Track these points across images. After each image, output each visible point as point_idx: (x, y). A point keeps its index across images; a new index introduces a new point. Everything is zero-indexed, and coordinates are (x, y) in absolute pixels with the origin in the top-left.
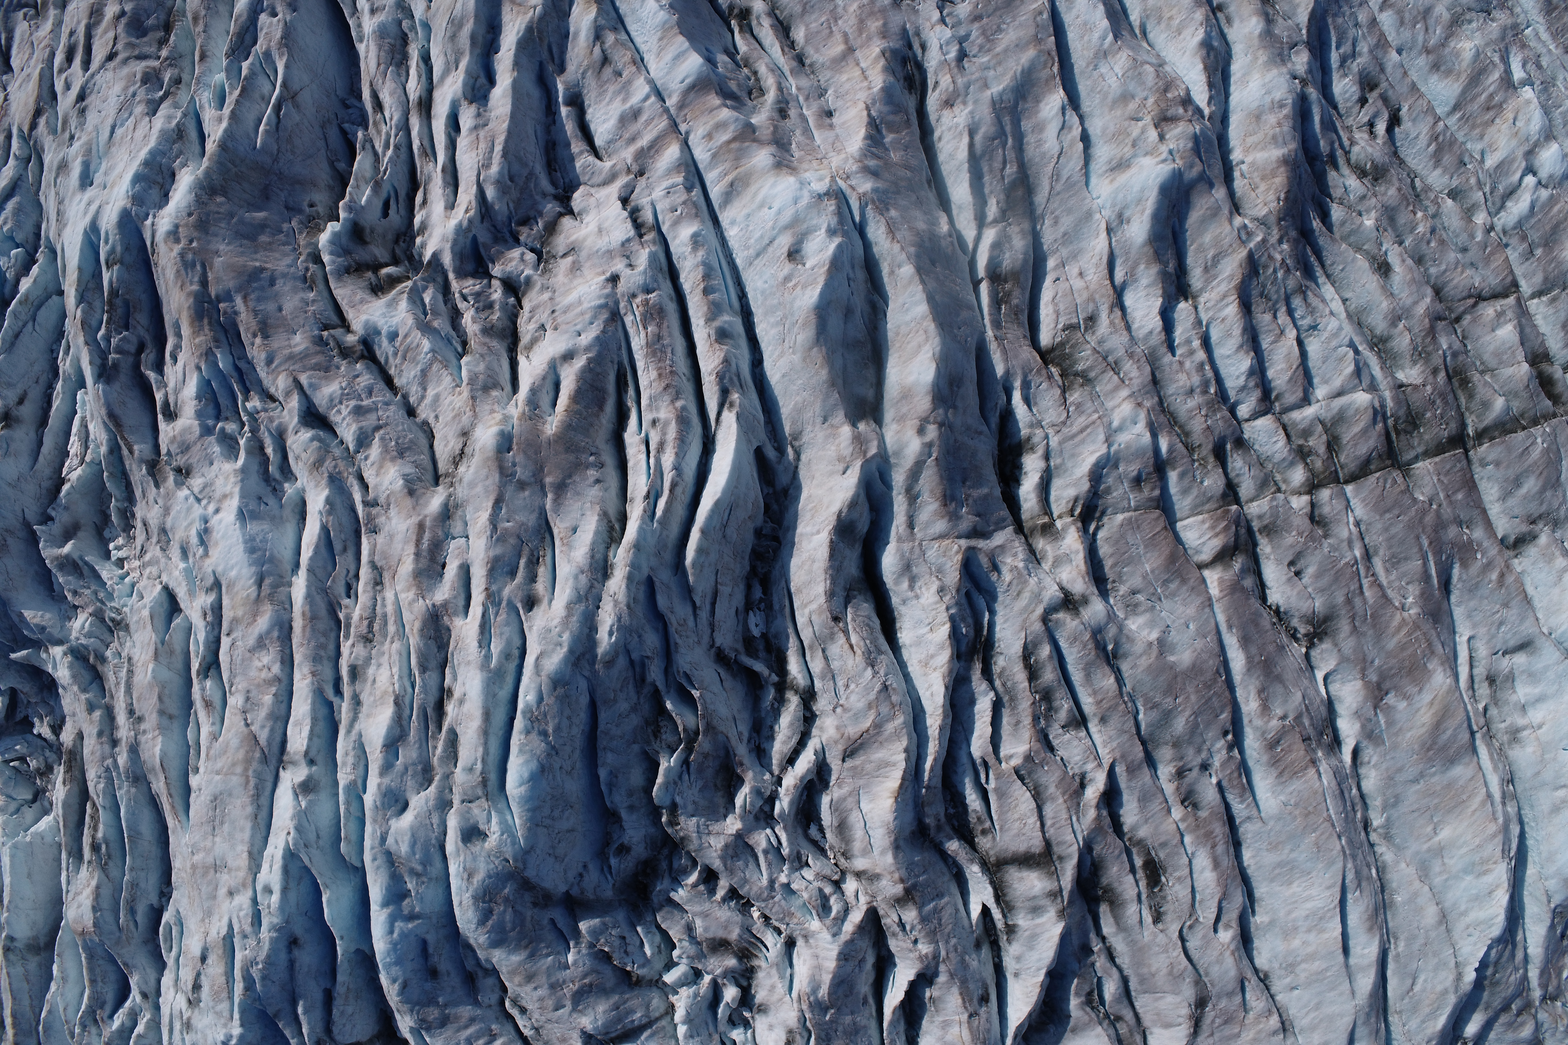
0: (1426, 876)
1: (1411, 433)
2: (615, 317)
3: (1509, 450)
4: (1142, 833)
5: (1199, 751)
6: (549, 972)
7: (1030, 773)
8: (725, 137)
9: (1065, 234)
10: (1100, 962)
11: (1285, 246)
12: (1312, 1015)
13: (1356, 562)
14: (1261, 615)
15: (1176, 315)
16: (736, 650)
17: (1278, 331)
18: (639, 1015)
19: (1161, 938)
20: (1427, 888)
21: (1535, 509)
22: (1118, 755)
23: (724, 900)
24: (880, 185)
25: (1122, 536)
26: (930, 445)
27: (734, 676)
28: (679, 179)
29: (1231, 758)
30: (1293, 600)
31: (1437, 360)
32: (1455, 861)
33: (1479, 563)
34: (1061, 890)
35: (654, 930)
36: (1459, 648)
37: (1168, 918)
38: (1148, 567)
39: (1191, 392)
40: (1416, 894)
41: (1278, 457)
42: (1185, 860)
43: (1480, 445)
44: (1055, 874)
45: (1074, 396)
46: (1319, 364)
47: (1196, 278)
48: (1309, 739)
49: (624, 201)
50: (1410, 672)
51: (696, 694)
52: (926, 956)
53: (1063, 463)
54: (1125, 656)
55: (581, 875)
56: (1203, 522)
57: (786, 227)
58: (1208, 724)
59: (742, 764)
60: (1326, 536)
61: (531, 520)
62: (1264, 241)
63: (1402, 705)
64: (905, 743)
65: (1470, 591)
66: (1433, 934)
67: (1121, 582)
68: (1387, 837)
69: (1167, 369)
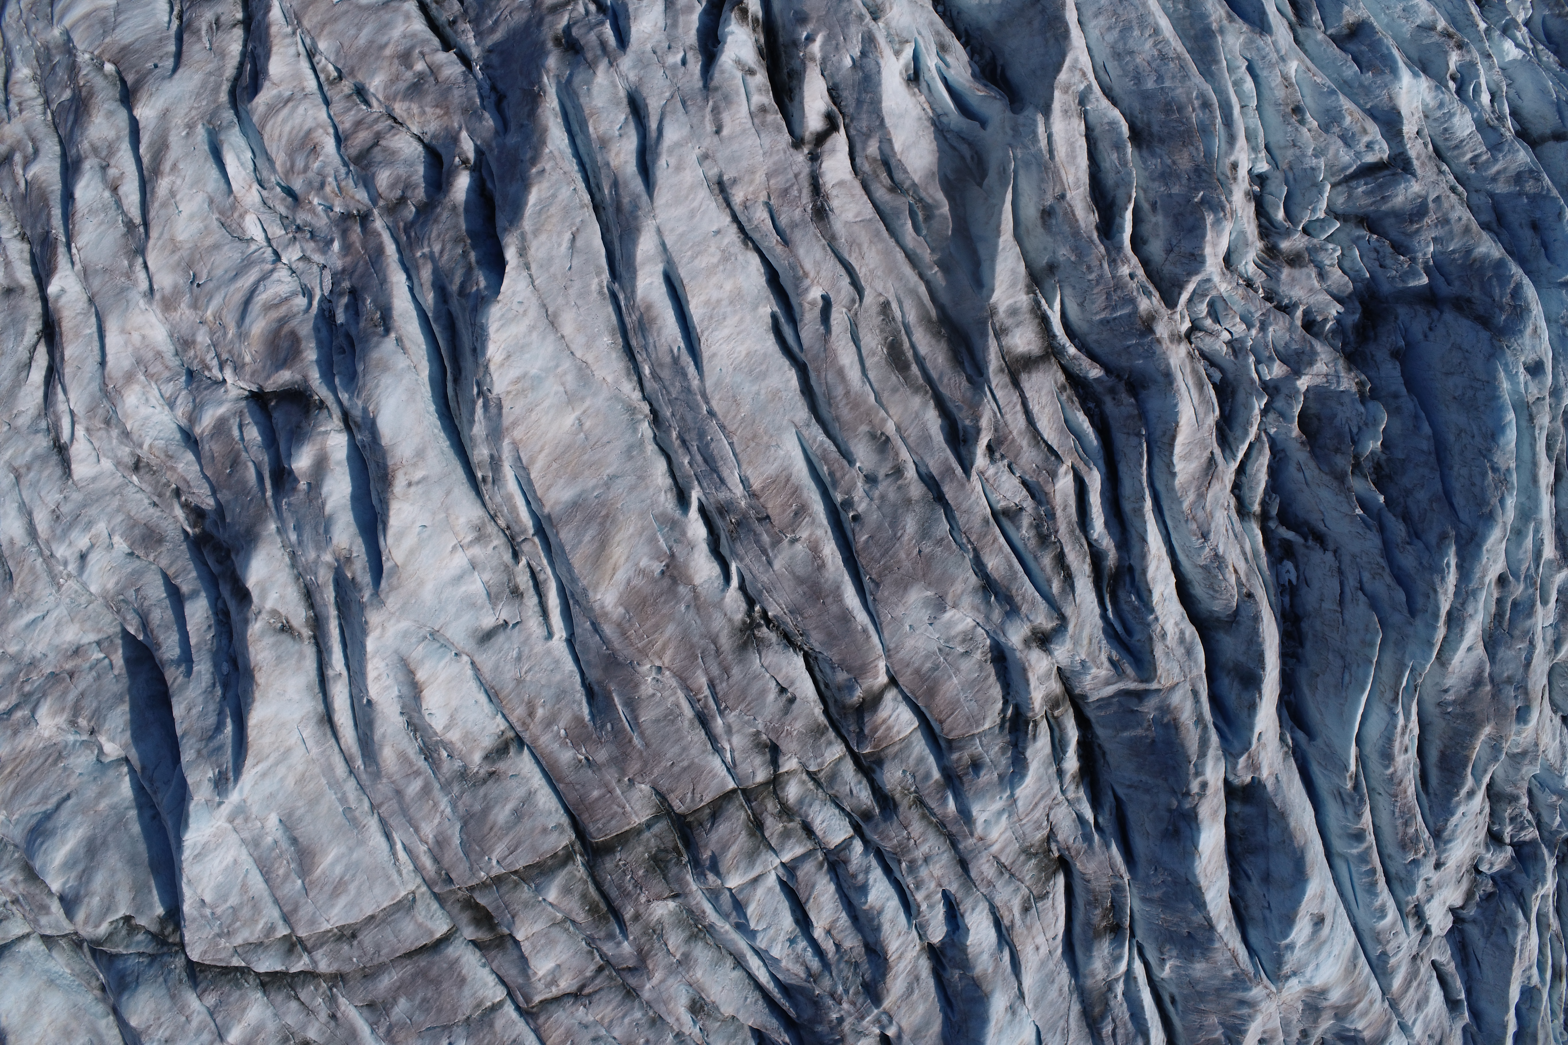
0: (580, 369)
1: (659, 850)
2: (1437, 835)
3: (534, 848)
4: (916, 401)
5: (883, 497)
6: (1451, 234)
7: (1047, 459)
8: (1361, 1006)
9: (1053, 981)
10: (926, 255)
11: (834, 1016)
12: (696, 204)
13: (721, 713)
14: (822, 644)
15: (945, 929)
16: (1307, 547)
17: (834, 932)
18: (1360, 190)
19: (879, 286)
20: (578, 354)
21: (493, 789)
22: (968, 486)
23: (1295, 306)
24: (1240, 995)
25: (982, 707)
26: (1197, 774)
27: (1306, 523)
28: (1393, 961)
29: (848, 492)
30: (784, 663)
31: (634, 930)
32: (552, 389)
33: (562, 724)
34: (997, 336)
35: (1351, 273)
36: (562, 625)
37: (874, 310)
38: (955, 680)
39: (926, 860)
40: (588, 346)
41: (816, 806)
42: (872, 375)
43: (566, 847)
44: (1004, 353)
45: (1041, 834)
46: (780, 906)
47: (925, 966)
48: (759, 520)
49: (1427, 932)
50: (644, 602)
51: (1359, 511)
52: (1123, 264)
53: (1047, 769)
54: (975, 590)
55: (1431, 329)
56: (899, 732)
57: (1324, 942)
58: (880, 527)
59: (1302, 443)
60: (758, 733)
61: (1503, 653)
62: (862, 1018)
63: (644, 563)
64: (1177, 482)
65: (564, 692)
66: (560, 300)
67: (980, 662)
68: (631, 410)
69: (952, 878)
